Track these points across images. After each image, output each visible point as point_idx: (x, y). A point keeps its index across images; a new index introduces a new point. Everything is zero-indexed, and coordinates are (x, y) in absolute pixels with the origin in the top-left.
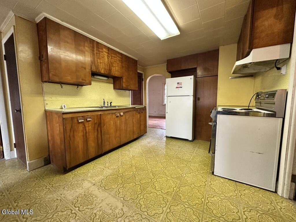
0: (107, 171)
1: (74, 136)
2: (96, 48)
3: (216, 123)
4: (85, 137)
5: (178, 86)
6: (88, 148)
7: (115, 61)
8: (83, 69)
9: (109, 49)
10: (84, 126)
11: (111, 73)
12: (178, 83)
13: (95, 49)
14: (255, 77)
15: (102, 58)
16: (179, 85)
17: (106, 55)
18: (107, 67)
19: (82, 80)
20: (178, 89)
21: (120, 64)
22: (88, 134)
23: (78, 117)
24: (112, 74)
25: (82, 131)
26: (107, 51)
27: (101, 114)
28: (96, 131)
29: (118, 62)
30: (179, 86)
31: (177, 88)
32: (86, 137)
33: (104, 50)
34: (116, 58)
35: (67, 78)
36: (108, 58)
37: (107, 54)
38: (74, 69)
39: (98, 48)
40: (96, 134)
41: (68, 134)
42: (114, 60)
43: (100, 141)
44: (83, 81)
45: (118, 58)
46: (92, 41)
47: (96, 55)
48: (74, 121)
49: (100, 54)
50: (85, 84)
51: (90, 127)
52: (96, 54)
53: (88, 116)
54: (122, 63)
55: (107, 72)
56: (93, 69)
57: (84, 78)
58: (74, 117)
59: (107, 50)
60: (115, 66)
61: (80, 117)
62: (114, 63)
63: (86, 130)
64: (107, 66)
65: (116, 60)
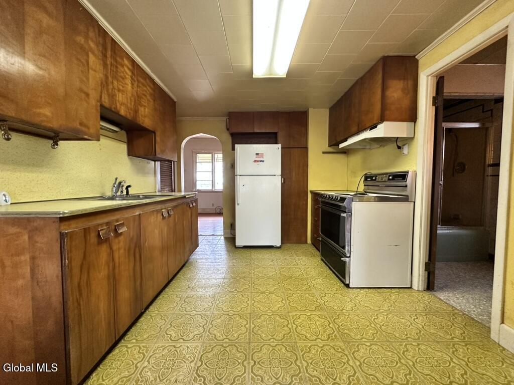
0: (188, 347)
1: (88, 284)
2: (111, 51)
3: (351, 213)
4: (112, 280)
5: (257, 159)
6: (117, 309)
7: (144, 93)
8: (83, 95)
9: (133, 62)
10: (111, 248)
11: (138, 119)
12: (257, 154)
13: (109, 53)
14: (348, 154)
15: (121, 80)
16: (259, 157)
17: (128, 75)
18: (131, 104)
19: (81, 124)
20: (258, 163)
21: (152, 103)
22: (117, 271)
23: (98, 225)
24: (140, 121)
25: (108, 264)
26: (130, 67)
27: (140, 214)
28: (132, 258)
29: (148, 97)
30: (259, 159)
31: (255, 161)
32: (114, 277)
33: (126, 62)
34: (146, 87)
35: (41, 111)
36: (132, 84)
37: (130, 74)
38: (61, 91)
39: (115, 53)
40: (132, 265)
41: (76, 281)
42: (143, 91)
43: (138, 283)
44: (83, 129)
45: (148, 88)
46: (103, 33)
47: (111, 69)
48: (90, 240)
49: (119, 70)
50: (86, 137)
51: (122, 251)
52: (109, 66)
53: (117, 221)
54: (154, 101)
55: (130, 113)
56: (105, 102)
57: (85, 121)
58: (89, 228)
59: (131, 63)
60: (144, 104)
61: (102, 224)
62: (143, 98)
63: (113, 260)
64: (131, 100)
65: (146, 91)
